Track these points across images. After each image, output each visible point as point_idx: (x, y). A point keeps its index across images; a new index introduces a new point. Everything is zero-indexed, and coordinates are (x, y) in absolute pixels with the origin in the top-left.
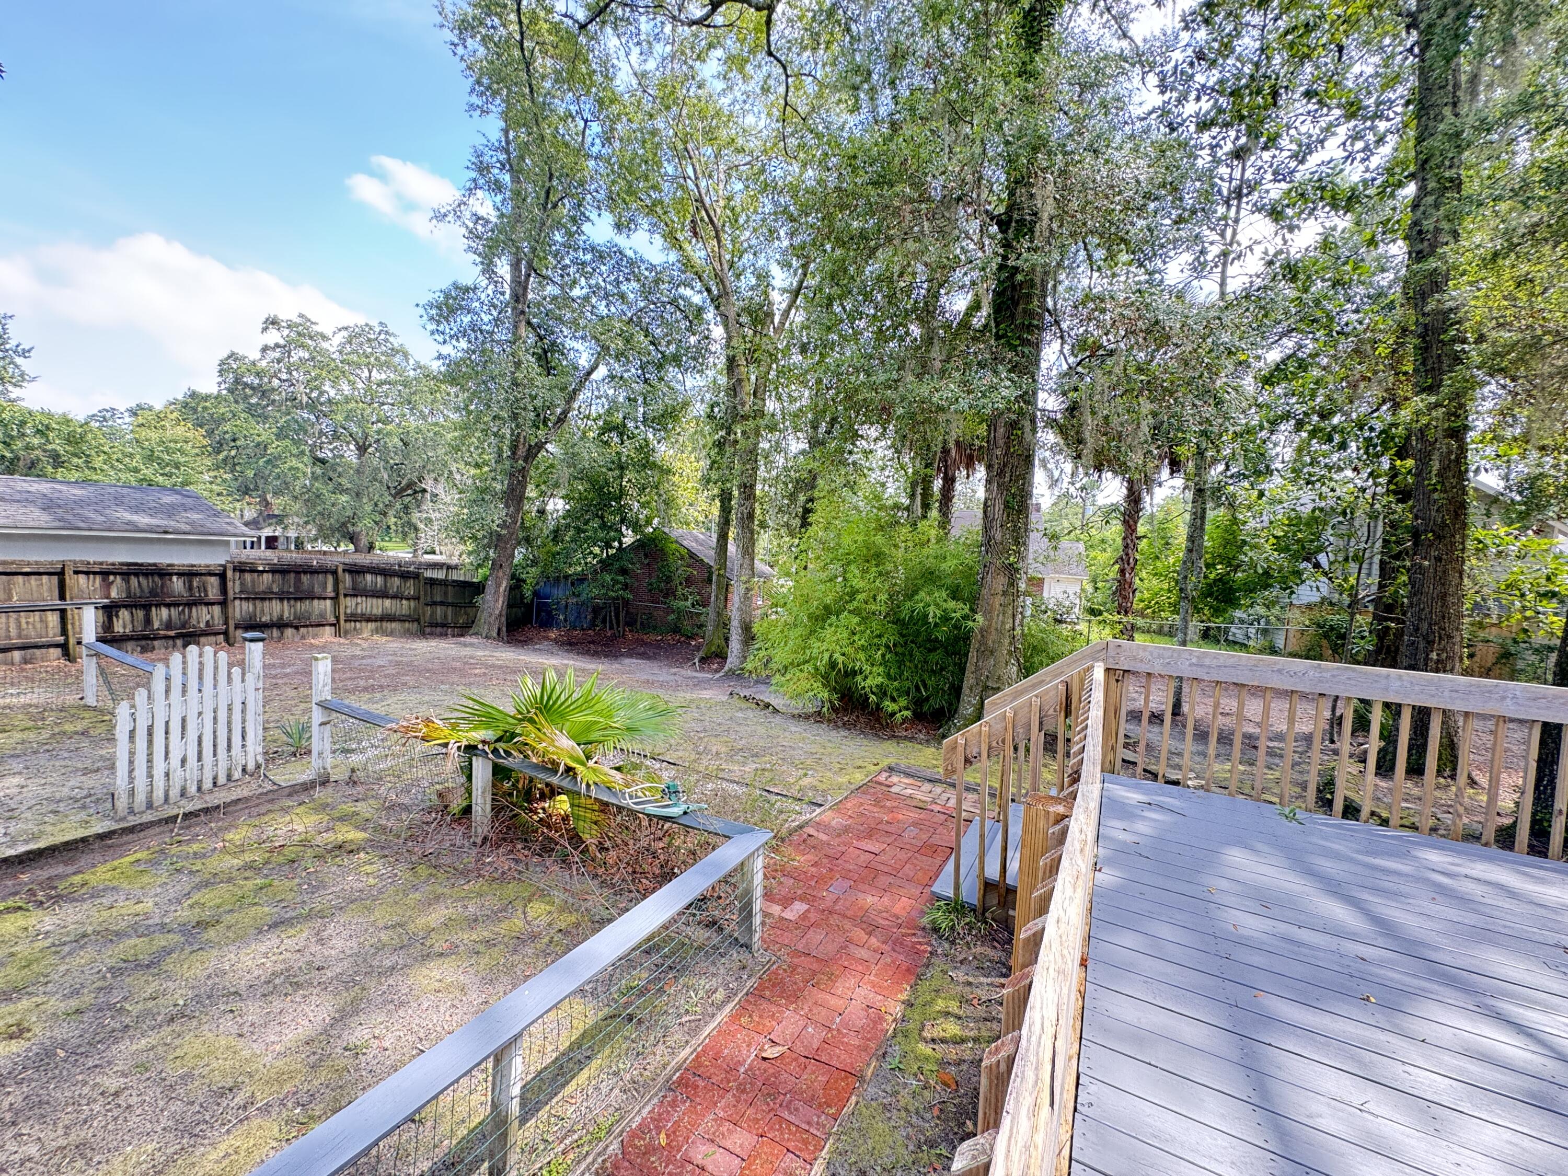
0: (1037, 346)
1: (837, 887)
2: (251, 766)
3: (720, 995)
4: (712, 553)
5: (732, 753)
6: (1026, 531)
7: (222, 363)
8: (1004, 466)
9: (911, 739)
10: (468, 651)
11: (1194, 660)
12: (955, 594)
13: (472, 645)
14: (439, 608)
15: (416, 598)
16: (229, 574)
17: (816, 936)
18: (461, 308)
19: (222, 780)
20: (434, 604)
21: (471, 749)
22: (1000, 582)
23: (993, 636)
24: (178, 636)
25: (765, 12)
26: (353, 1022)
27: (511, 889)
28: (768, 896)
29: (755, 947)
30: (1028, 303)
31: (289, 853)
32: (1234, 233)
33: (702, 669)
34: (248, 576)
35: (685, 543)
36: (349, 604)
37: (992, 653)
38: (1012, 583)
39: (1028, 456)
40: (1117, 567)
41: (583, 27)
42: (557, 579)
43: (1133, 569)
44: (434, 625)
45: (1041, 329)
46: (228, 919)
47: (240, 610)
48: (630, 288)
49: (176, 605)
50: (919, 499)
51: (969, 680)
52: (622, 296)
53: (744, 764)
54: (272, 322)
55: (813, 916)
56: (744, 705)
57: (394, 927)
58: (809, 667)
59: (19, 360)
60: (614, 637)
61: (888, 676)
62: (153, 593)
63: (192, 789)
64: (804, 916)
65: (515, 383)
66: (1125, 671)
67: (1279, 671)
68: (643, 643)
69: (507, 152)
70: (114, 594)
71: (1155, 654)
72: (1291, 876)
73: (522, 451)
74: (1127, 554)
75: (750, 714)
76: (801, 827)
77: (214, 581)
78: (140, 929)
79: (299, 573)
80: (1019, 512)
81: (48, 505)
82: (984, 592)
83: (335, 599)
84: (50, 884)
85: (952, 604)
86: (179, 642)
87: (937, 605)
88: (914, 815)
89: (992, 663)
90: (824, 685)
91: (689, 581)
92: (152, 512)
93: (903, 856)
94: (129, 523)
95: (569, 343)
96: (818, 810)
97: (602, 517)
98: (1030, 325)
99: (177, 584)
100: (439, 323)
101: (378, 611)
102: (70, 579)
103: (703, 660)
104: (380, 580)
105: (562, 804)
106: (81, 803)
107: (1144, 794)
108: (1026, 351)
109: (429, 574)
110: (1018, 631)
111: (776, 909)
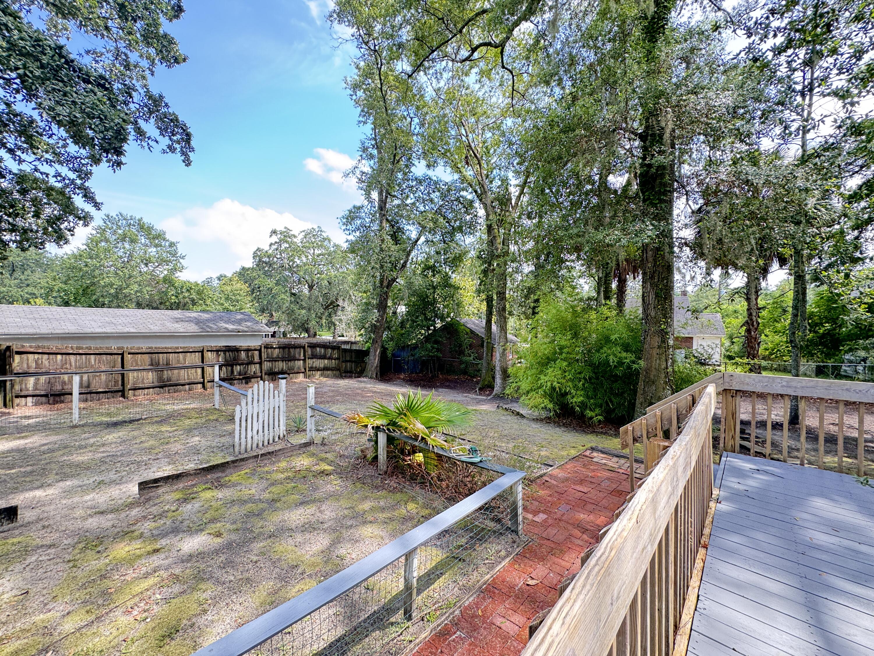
0: (670, 203)
1: (563, 508)
2: (281, 436)
3: (503, 553)
4: (483, 330)
5: (502, 437)
6: (671, 309)
7: (254, 253)
8: (654, 272)
9: (605, 433)
10: (362, 385)
11: (784, 384)
12: (626, 348)
13: (364, 382)
14: (348, 364)
15: (338, 359)
16: (263, 350)
17: (552, 531)
18: (357, 217)
19: (271, 442)
20: (347, 361)
21: (377, 429)
22: (656, 341)
23: (654, 373)
24: (244, 378)
25: (499, 49)
26: (339, 546)
27: (399, 496)
28: (525, 508)
29: (520, 533)
30: (662, 179)
31: (303, 473)
32: (809, 113)
33: (480, 394)
34: (269, 350)
35: (468, 326)
36: (309, 362)
37: (653, 382)
38: (664, 341)
39: (669, 266)
40: (744, 328)
41: (410, 76)
42: (403, 348)
43: (756, 329)
44: (346, 372)
45: (671, 192)
46: (283, 499)
47: (266, 366)
48: (436, 196)
49: (242, 364)
50: (602, 294)
51: (640, 399)
52: (432, 201)
53: (508, 443)
54: (274, 232)
55: (550, 521)
56: (506, 413)
57: (349, 508)
58: (541, 391)
59: (181, 261)
60: (433, 377)
61: (588, 397)
62: (235, 359)
63: (261, 445)
64: (545, 521)
65: (382, 250)
66: (737, 391)
67: (847, 390)
68: (448, 380)
69: (375, 139)
70: (221, 360)
71: (757, 380)
72: (859, 516)
73: (385, 283)
74: (751, 320)
75: (509, 418)
76: (541, 476)
77: (257, 353)
78: (251, 500)
79: (289, 348)
80: (666, 299)
81: (198, 322)
82: (646, 346)
83: (304, 360)
84: (218, 480)
85: (624, 354)
86: (244, 381)
87: (615, 355)
88: (608, 474)
89: (654, 388)
90: (551, 402)
91: (471, 346)
92: (233, 323)
93: (601, 495)
94: (226, 328)
95: (406, 227)
96: (550, 469)
97: (425, 314)
98: (665, 190)
99: (243, 355)
100: (347, 225)
101: (322, 366)
102: (205, 354)
103: (480, 389)
104: (323, 350)
105: (419, 457)
106: (222, 448)
107: (755, 465)
108: (663, 206)
109: (343, 347)
110: (670, 369)
111: (530, 516)
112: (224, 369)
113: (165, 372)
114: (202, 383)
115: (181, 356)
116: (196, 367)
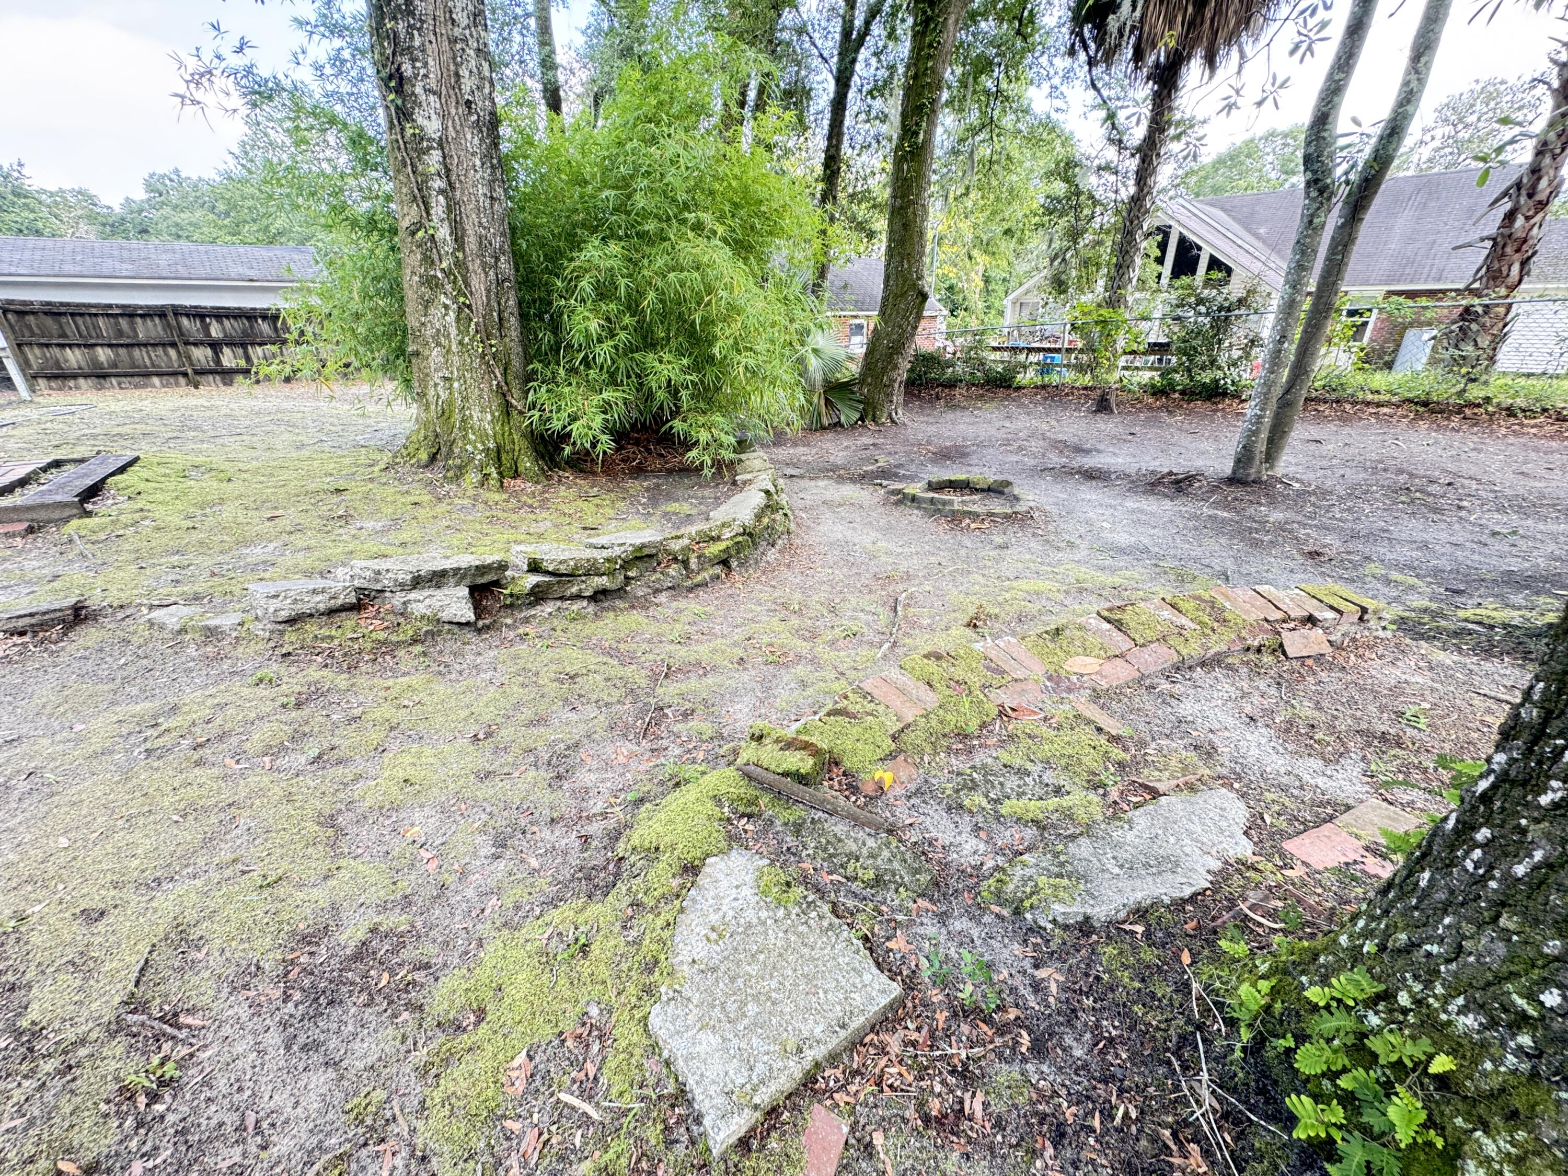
49: (267, 343)
62: (245, 333)
70: (214, 334)
102: (174, 322)
112: (226, 350)
113: (99, 350)
114: (185, 375)
115: (124, 323)
116: (164, 345)
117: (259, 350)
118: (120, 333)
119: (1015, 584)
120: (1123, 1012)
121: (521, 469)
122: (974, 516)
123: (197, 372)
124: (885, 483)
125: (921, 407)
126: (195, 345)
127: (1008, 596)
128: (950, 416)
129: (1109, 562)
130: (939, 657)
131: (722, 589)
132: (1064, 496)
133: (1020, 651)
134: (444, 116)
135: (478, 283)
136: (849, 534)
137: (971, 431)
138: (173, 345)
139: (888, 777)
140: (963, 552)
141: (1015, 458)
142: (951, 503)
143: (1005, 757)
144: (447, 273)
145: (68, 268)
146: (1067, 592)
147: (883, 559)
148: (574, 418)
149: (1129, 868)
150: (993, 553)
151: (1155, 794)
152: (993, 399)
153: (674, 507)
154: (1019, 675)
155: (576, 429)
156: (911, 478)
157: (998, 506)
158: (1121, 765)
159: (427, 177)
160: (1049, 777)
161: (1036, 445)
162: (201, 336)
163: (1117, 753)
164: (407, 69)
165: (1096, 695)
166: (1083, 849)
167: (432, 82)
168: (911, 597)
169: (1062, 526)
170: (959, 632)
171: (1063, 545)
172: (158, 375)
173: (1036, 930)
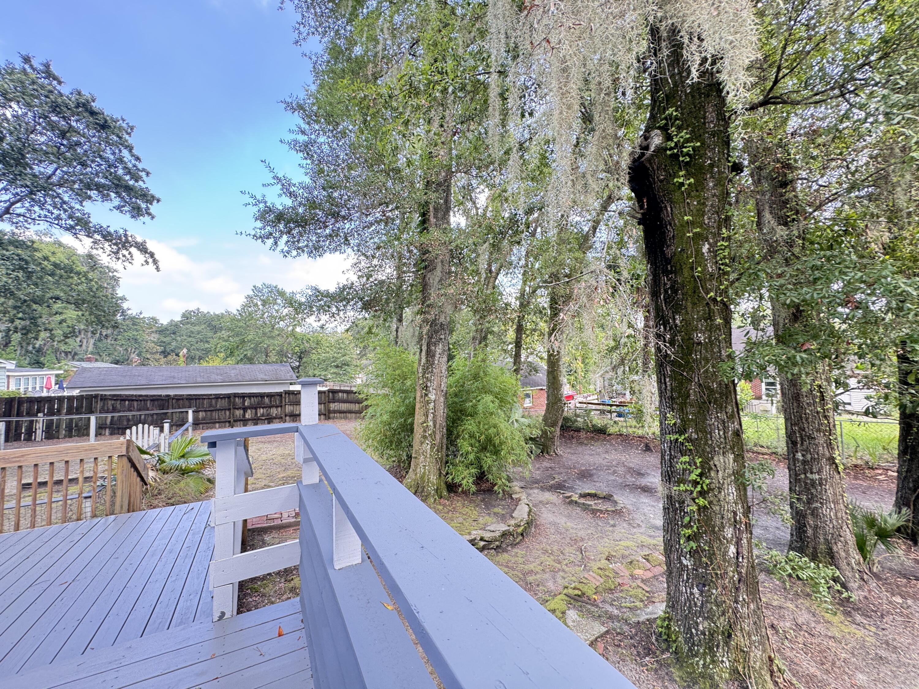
16: (283, 395)
24: (266, 419)
34: (291, 396)
47: (288, 409)
49: (266, 407)
62: (258, 404)
70: (246, 404)
77: (278, 398)
83: (325, 404)
99: (267, 400)
101: (345, 409)
102: (232, 400)
104: (345, 395)
112: (249, 411)
113: (201, 413)
114: (229, 422)
115: (214, 401)
116: (225, 410)
117: (262, 410)
118: (211, 405)
119: (620, 543)
120: (644, 633)
121: (443, 495)
122: (601, 511)
123: (235, 421)
124: (562, 492)
125: (566, 442)
126: (237, 409)
127: (618, 548)
128: (580, 449)
129: (653, 533)
130: (601, 569)
131: (524, 544)
132: (635, 500)
133: (622, 568)
134: (436, 394)
135: (438, 437)
136: (554, 518)
137: (591, 459)
138: (229, 409)
139: (596, 597)
140: (599, 528)
141: (613, 478)
142: (591, 505)
143: (621, 595)
144: (430, 435)
145: (199, 380)
146: (638, 547)
147: (571, 531)
148: (463, 479)
149: (647, 614)
150: (611, 529)
151: (654, 602)
152: (598, 440)
153: (496, 510)
154: (622, 574)
155: (464, 482)
156: (571, 489)
157: (608, 506)
158: (648, 597)
159: (429, 409)
160: (632, 599)
161: (621, 470)
162: (241, 405)
163: (647, 594)
164: (429, 384)
165: (643, 581)
166: (639, 611)
167: (435, 387)
168: (585, 548)
169: (635, 516)
170: (604, 561)
171: (635, 525)
172: (219, 422)
173: (630, 624)
